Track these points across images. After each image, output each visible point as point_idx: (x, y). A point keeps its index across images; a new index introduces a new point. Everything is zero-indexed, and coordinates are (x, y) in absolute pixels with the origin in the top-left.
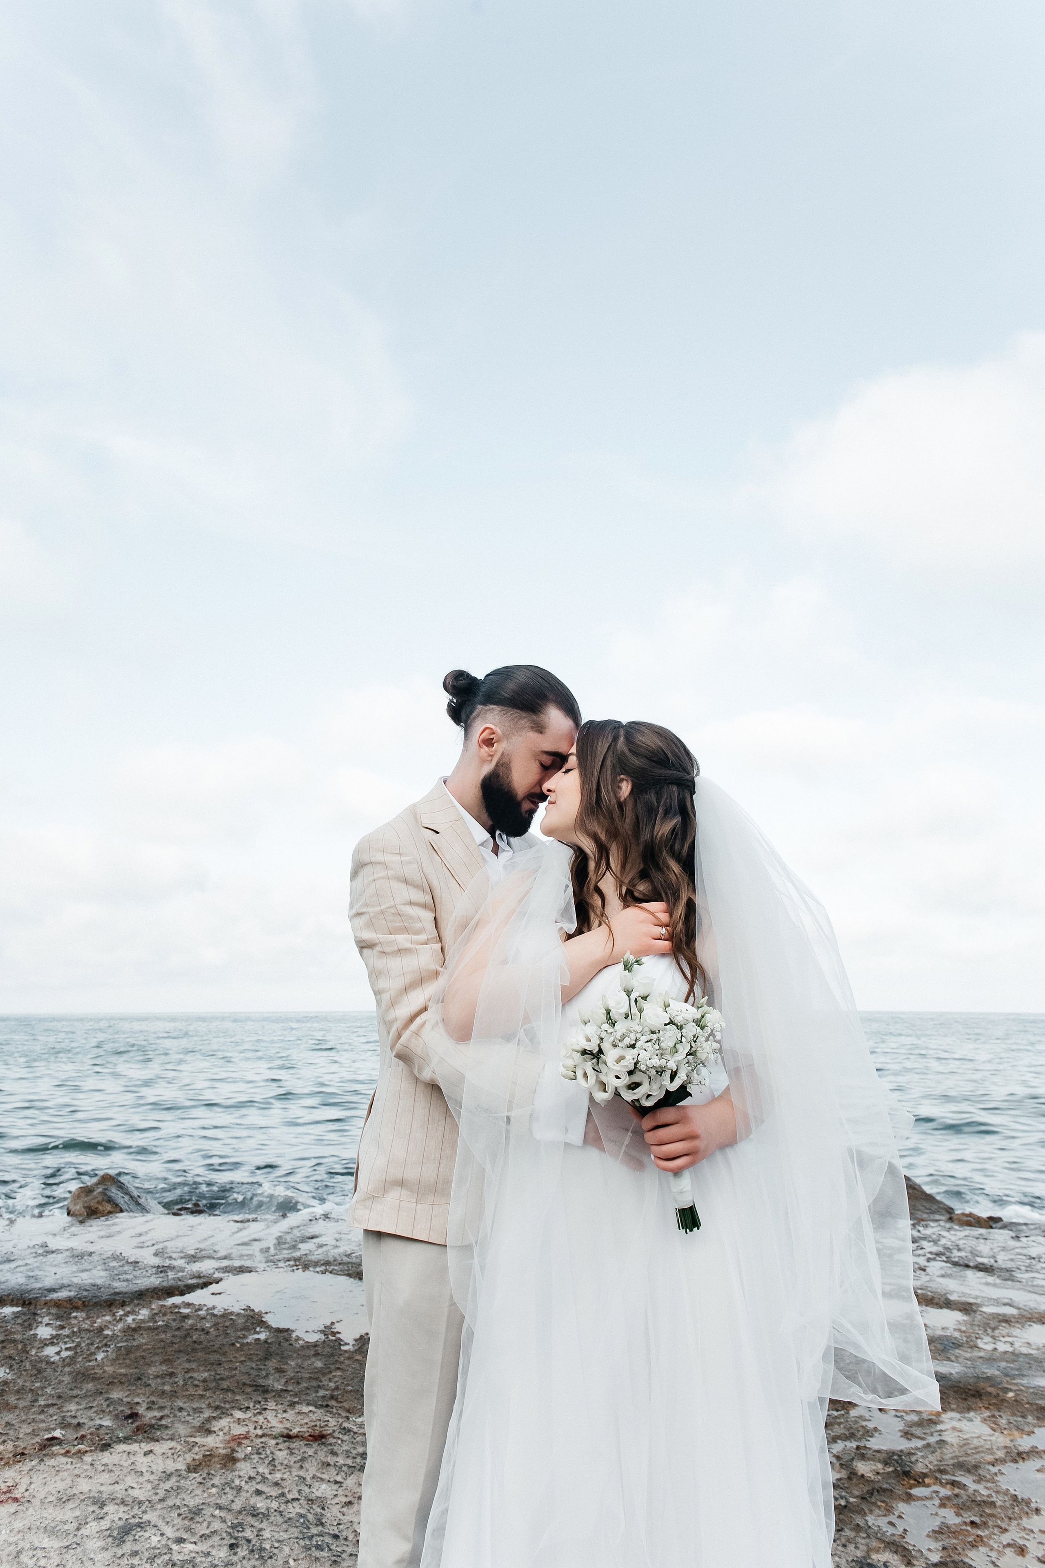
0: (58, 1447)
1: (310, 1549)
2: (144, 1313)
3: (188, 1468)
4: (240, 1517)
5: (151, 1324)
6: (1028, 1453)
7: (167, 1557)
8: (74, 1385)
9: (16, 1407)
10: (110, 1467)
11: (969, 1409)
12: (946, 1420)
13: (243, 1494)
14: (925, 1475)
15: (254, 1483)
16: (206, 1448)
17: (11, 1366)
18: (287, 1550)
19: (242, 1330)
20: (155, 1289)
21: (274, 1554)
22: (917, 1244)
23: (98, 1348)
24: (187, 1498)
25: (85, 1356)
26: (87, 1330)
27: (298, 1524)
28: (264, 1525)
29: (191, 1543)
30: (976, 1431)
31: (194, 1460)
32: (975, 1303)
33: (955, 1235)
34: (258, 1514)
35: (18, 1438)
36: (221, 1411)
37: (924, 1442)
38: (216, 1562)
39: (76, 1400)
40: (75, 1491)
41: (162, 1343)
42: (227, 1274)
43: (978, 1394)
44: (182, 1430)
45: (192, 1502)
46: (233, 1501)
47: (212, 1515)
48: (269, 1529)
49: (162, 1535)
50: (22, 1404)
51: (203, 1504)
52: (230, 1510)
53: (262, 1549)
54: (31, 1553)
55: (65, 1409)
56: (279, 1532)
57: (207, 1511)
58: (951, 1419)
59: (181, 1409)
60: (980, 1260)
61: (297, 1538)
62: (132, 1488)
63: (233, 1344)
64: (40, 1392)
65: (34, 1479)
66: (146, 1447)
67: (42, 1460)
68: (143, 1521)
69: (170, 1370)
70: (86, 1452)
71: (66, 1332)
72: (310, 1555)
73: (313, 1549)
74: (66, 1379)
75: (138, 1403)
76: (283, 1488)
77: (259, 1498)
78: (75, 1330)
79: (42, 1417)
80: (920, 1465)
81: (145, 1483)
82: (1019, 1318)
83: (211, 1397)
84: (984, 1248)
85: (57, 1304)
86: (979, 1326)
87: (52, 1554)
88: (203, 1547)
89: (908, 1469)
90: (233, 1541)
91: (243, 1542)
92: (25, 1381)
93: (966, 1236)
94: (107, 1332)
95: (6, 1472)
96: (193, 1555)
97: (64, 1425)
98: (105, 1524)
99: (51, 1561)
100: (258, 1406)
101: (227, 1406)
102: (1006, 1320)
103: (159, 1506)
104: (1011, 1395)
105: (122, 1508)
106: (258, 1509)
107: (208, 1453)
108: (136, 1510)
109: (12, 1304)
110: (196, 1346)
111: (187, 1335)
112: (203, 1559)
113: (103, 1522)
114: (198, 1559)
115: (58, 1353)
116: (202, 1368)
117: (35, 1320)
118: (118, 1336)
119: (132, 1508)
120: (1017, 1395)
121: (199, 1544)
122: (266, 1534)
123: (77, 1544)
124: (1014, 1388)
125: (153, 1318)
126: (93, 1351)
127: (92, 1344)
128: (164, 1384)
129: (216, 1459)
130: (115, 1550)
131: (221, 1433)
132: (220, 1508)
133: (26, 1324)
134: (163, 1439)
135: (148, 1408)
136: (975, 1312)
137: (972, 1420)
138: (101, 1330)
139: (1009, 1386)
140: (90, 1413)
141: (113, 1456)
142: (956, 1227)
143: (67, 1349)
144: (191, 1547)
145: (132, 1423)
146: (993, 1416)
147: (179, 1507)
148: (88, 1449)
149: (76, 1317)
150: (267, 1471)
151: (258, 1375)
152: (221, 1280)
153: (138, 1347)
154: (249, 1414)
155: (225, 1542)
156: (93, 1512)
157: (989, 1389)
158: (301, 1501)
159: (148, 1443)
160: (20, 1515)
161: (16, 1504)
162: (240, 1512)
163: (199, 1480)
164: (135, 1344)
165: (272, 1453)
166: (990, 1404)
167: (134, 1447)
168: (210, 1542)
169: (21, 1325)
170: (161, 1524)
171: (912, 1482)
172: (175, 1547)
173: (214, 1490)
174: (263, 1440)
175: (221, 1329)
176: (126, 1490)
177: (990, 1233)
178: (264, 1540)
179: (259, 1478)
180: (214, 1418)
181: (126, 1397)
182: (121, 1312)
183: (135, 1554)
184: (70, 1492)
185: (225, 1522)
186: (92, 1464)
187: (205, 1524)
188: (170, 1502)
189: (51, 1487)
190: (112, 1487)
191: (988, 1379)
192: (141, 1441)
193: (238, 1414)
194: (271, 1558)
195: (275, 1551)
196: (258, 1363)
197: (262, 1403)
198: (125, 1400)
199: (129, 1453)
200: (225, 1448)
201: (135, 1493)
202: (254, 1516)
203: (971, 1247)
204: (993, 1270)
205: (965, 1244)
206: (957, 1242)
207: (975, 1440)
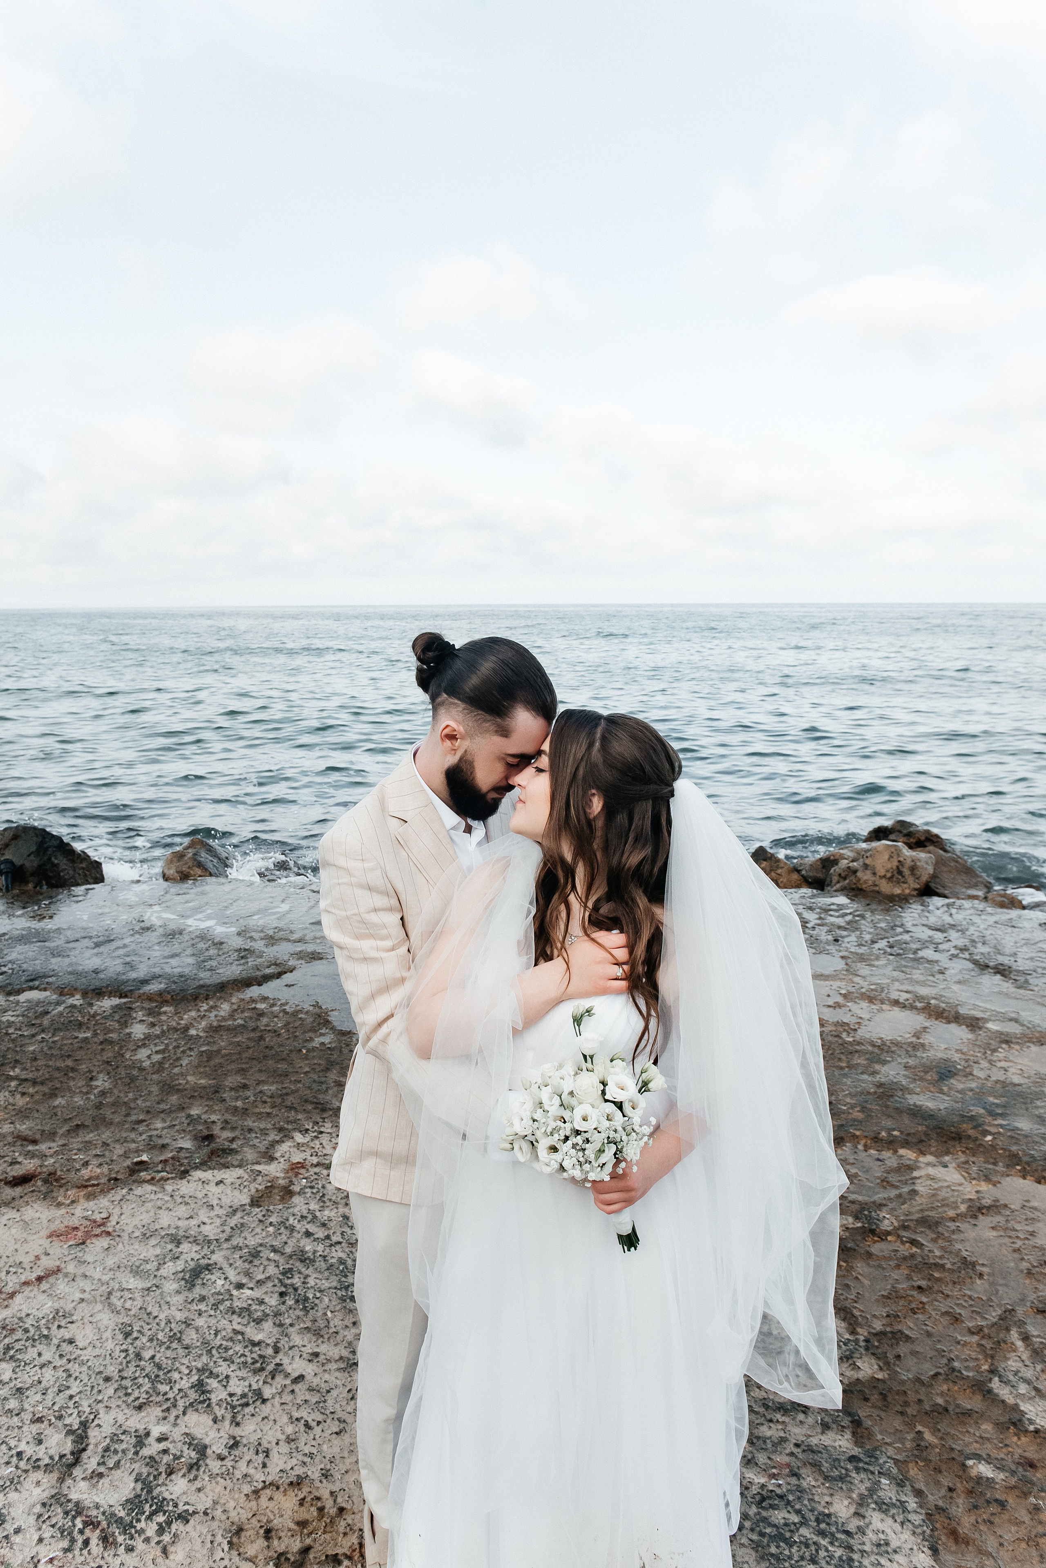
0: (145, 1173)
1: (345, 1301)
2: (225, 1008)
3: (252, 1201)
4: (291, 1262)
5: (231, 1023)
6: (989, 1208)
7: (228, 1303)
8: (160, 1097)
9: (111, 1123)
10: (186, 1199)
11: (948, 1153)
12: (922, 1165)
13: (295, 1234)
14: (888, 1233)
15: (305, 1222)
16: (268, 1178)
17: (108, 1073)
18: (326, 1299)
19: (310, 1031)
20: (235, 980)
21: (316, 1305)
22: (945, 935)
23: (183, 1052)
24: (249, 1237)
25: (171, 1061)
26: (175, 1028)
27: (338, 1272)
28: (310, 1271)
29: (249, 1288)
30: (947, 1179)
31: (257, 1191)
32: (983, 1018)
33: (985, 920)
34: (306, 1259)
35: (112, 1161)
36: (285, 1134)
37: (897, 1192)
38: (268, 1311)
39: (162, 1115)
40: (158, 1227)
41: (239, 1048)
42: (300, 961)
43: (958, 1137)
44: (250, 1154)
45: (252, 1242)
46: (286, 1243)
47: (268, 1259)
48: (315, 1276)
49: (226, 1279)
50: (117, 1120)
51: (261, 1245)
52: (283, 1254)
53: (306, 1299)
54: (119, 1294)
55: (152, 1127)
56: (321, 1280)
57: (266, 1253)
58: (928, 1164)
59: (250, 1130)
60: (1001, 959)
61: (336, 1288)
62: (204, 1223)
63: (300, 1050)
64: (132, 1105)
65: (124, 1210)
66: (219, 1174)
67: (131, 1189)
68: (211, 1262)
69: (243, 1081)
70: (168, 1179)
71: (157, 1031)
72: (345, 1307)
73: (348, 1300)
74: (155, 1089)
75: (214, 1122)
76: (329, 1229)
77: (308, 1240)
78: (165, 1028)
79: (133, 1135)
80: (886, 1222)
81: (215, 1218)
82: (1020, 1038)
83: (277, 1115)
84: (1009, 940)
85: (150, 998)
86: (980, 1046)
87: (136, 1295)
88: (257, 1293)
89: (874, 1227)
90: (284, 1289)
91: (291, 1290)
92: (120, 1092)
93: (996, 922)
94: (193, 1032)
95: (101, 1200)
96: (250, 1302)
97: (151, 1147)
98: (180, 1265)
99: (135, 1303)
100: (316, 1128)
101: (290, 1127)
102: (1006, 1040)
103: (225, 1246)
104: (989, 1138)
105: (196, 1248)
106: (306, 1252)
107: (269, 1184)
108: (206, 1251)
109: (111, 994)
110: (268, 1052)
111: (261, 1038)
112: (258, 1307)
113: (178, 1262)
114: (254, 1307)
115: (149, 1057)
116: (271, 1080)
117: (130, 1015)
118: (201, 1037)
119: (202, 1248)
120: (994, 1138)
121: (256, 1289)
122: (311, 1282)
123: (157, 1287)
124: (993, 1130)
125: (232, 1016)
126: (179, 1055)
127: (178, 1047)
128: (237, 1099)
129: (276, 1191)
130: (186, 1293)
131: (282, 1160)
132: (275, 1250)
133: (122, 1020)
134: (233, 1166)
135: (222, 1128)
136: (980, 1028)
137: (946, 1166)
138: (186, 1029)
139: (989, 1128)
140: (172, 1132)
141: (191, 1185)
142: (989, 910)
143: (157, 1052)
144: (248, 1292)
145: (208, 1146)
146: (967, 1162)
147: (241, 1249)
148: (170, 1176)
149: (165, 1013)
150: (317, 1207)
151: (319, 1090)
152: (294, 969)
153: (218, 1051)
154: (308, 1138)
155: (277, 1289)
156: (171, 1251)
157: (971, 1132)
158: (343, 1244)
159: (220, 1169)
160: (112, 1250)
161: (108, 1239)
162: (291, 1257)
163: (260, 1216)
164: (215, 1048)
165: (323, 1187)
166: (967, 1148)
167: (207, 1175)
168: (264, 1289)
169: (118, 1021)
170: (225, 1266)
171: (876, 1239)
172: (235, 1292)
173: (271, 1229)
174: (316, 1170)
175: (291, 1030)
176: (199, 1226)
177: (1020, 917)
178: (308, 1288)
179: (310, 1217)
180: (277, 1142)
181: (206, 1112)
182: (205, 1007)
183: (203, 1299)
184: (153, 1227)
185: (278, 1266)
186: (172, 1196)
187: (262, 1268)
188: (234, 1242)
189: (136, 1221)
190: (187, 1222)
191: (972, 1118)
192: (214, 1168)
193: (299, 1138)
194: (312, 1308)
195: (317, 1301)
196: (321, 1074)
197: (320, 1124)
198: (203, 1117)
199: (203, 1182)
200: (284, 1178)
201: (206, 1230)
202: (302, 1261)
203: (996, 939)
204: (1010, 972)
205: (992, 934)
206: (984, 932)
207: (945, 1190)
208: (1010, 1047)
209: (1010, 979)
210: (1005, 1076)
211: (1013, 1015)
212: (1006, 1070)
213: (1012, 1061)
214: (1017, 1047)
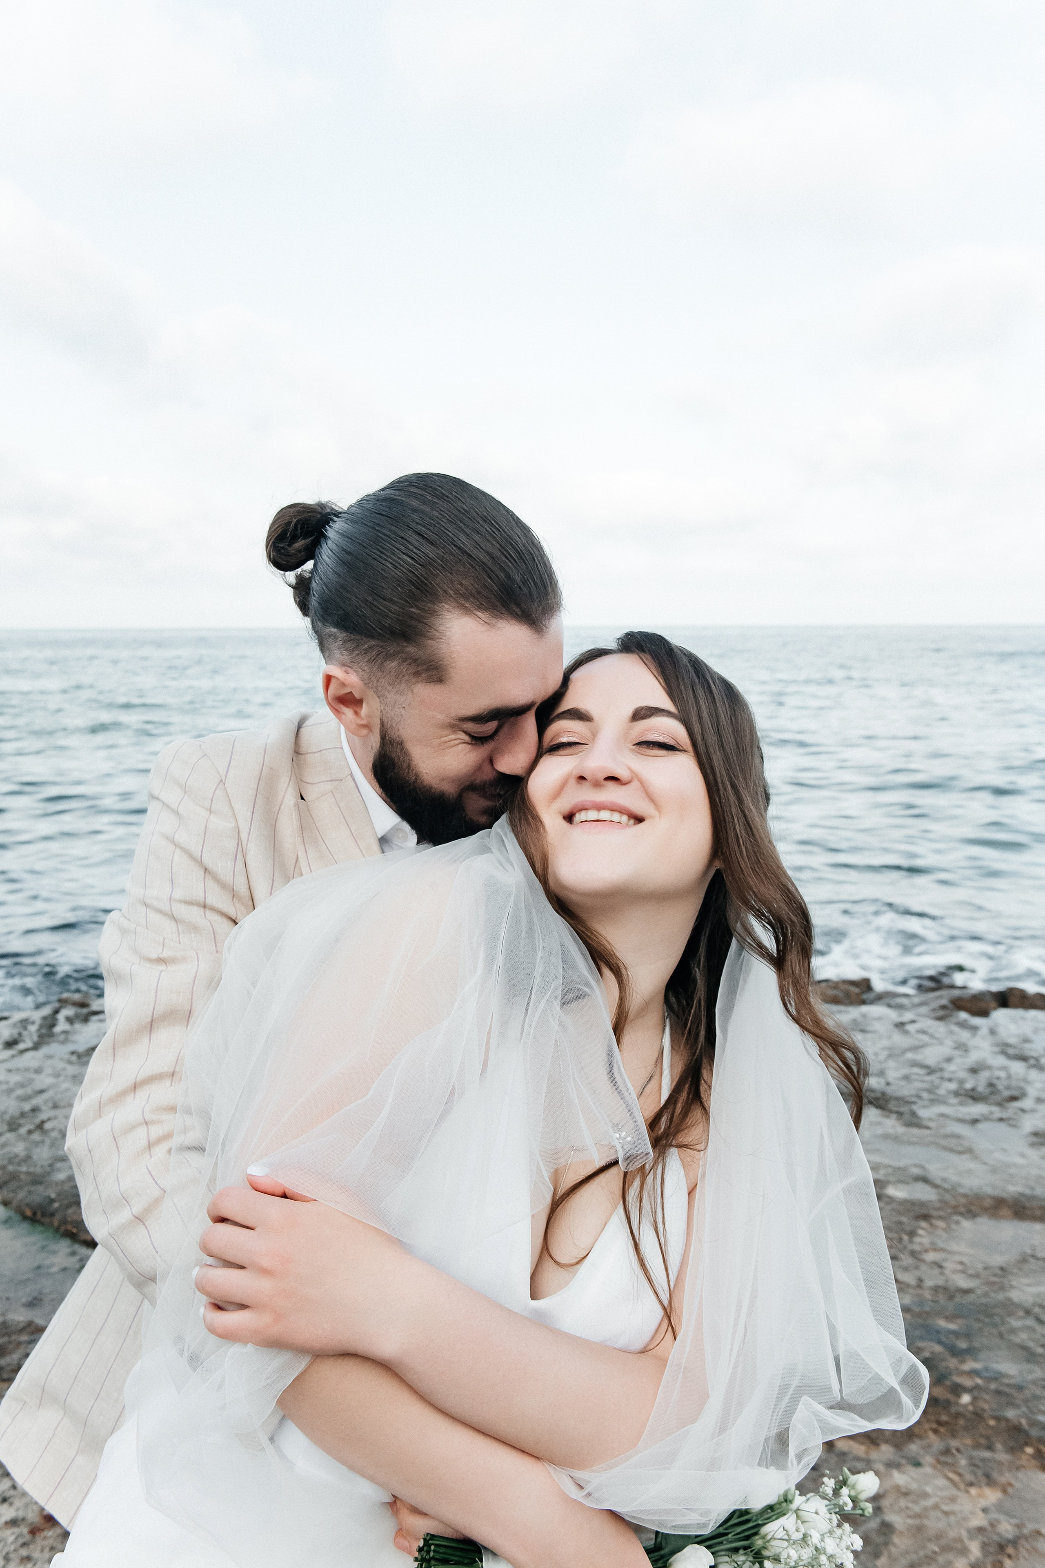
6: (1013, 1543)
30: (928, 1489)
58: (891, 1464)
82: (940, 1209)
102: (923, 1214)
104: (966, 1399)
120: (975, 1399)
124: (967, 1382)
137: (917, 1464)
139: (959, 1380)
146: (947, 1452)
166: (939, 1423)
177: (865, 1013)
204: (890, 1102)
207: (933, 1514)
208: (932, 1225)
209: (891, 1112)
210: (944, 1279)
211: (916, 1171)
212: (941, 1267)
213: (943, 1250)
214: (941, 1224)
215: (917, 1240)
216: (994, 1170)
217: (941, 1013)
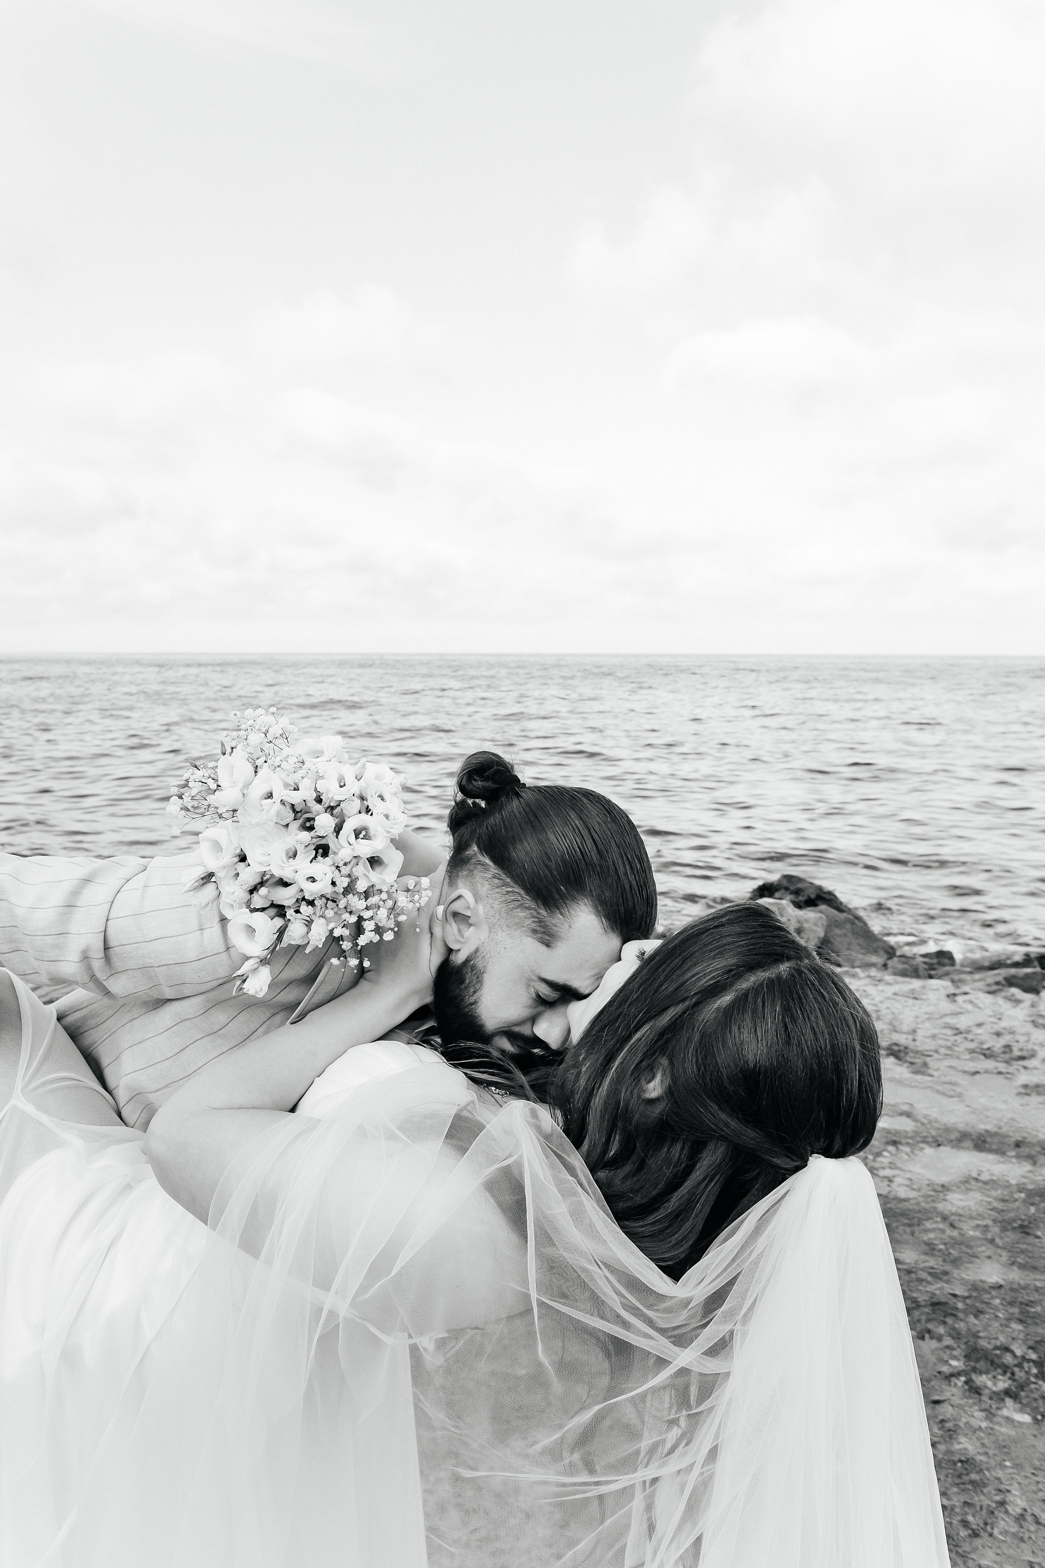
203: (893, 1013)
204: (906, 1053)
205: (888, 1008)
206: (880, 1005)
208: (898, 1149)
209: (906, 1061)
210: (888, 1189)
211: (905, 1108)
212: (890, 1181)
213: (899, 1169)
214: (907, 1149)
215: (879, 1159)
216: (974, 1112)
217: (994, 988)
